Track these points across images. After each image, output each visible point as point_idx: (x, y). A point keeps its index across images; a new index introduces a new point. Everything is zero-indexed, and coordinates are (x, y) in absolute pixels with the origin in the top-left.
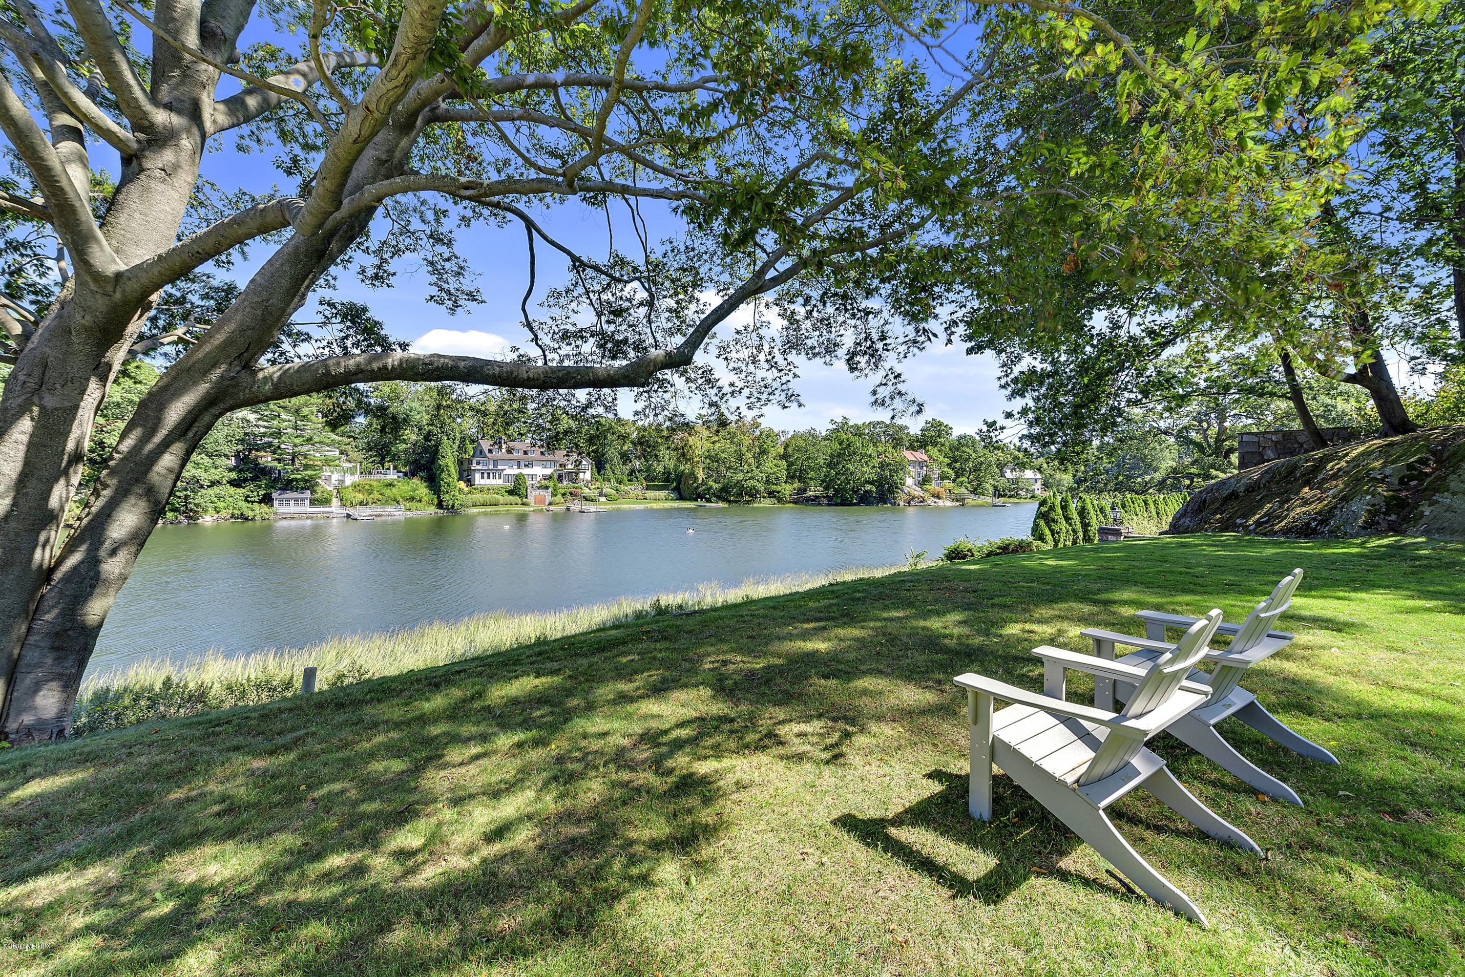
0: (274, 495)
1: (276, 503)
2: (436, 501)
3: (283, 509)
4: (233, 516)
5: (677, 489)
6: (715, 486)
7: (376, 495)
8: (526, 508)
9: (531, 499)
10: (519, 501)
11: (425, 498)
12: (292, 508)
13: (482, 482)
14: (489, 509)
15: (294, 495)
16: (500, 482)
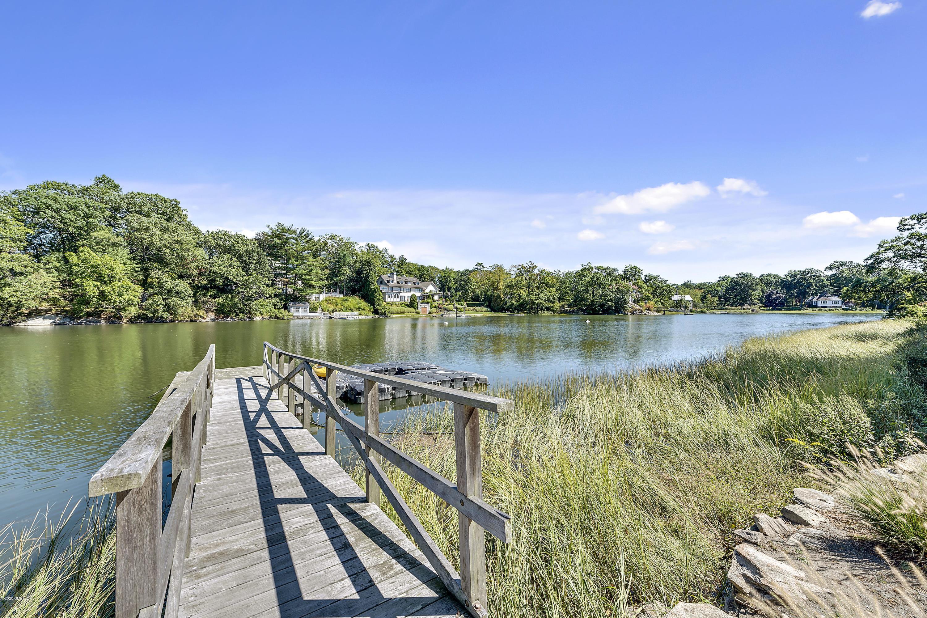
0: (291, 305)
1: (291, 309)
2: (372, 310)
3: (296, 314)
4: (270, 317)
5: (489, 306)
6: (515, 303)
7: (340, 306)
8: (418, 315)
9: (420, 310)
10: (414, 311)
11: (367, 308)
12: (300, 313)
13: (389, 299)
14: (400, 315)
15: (300, 305)
16: (398, 300)
